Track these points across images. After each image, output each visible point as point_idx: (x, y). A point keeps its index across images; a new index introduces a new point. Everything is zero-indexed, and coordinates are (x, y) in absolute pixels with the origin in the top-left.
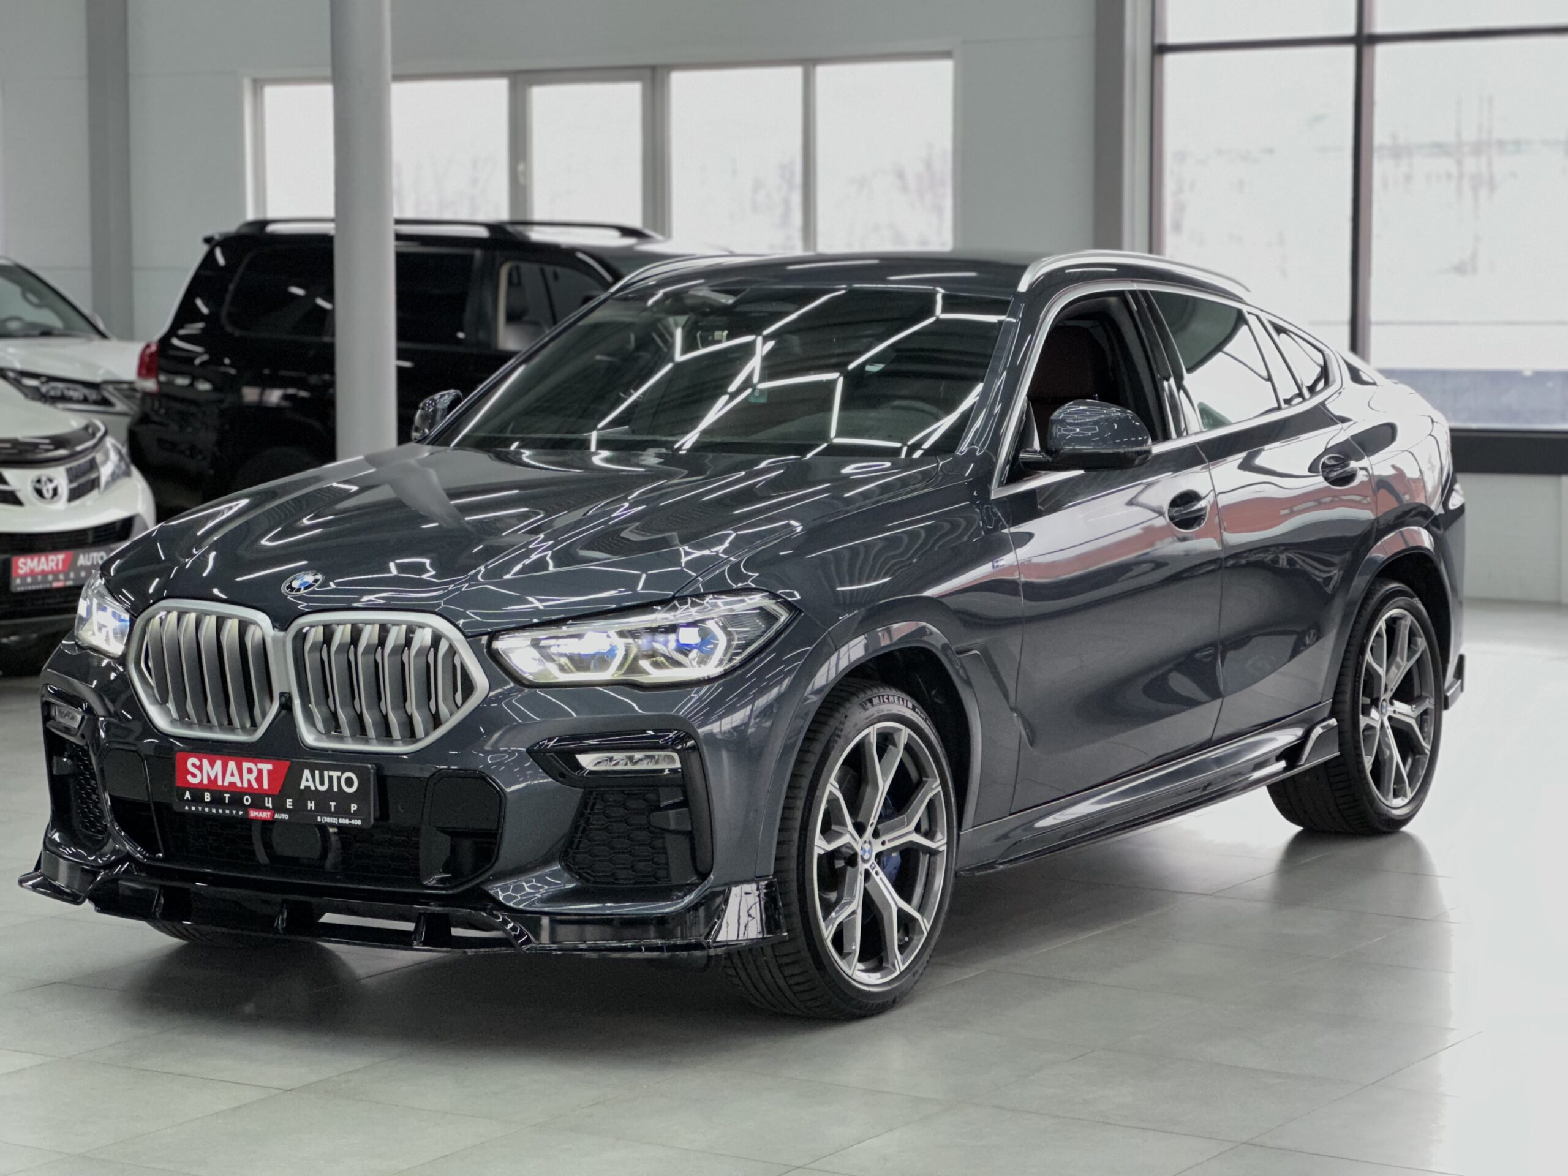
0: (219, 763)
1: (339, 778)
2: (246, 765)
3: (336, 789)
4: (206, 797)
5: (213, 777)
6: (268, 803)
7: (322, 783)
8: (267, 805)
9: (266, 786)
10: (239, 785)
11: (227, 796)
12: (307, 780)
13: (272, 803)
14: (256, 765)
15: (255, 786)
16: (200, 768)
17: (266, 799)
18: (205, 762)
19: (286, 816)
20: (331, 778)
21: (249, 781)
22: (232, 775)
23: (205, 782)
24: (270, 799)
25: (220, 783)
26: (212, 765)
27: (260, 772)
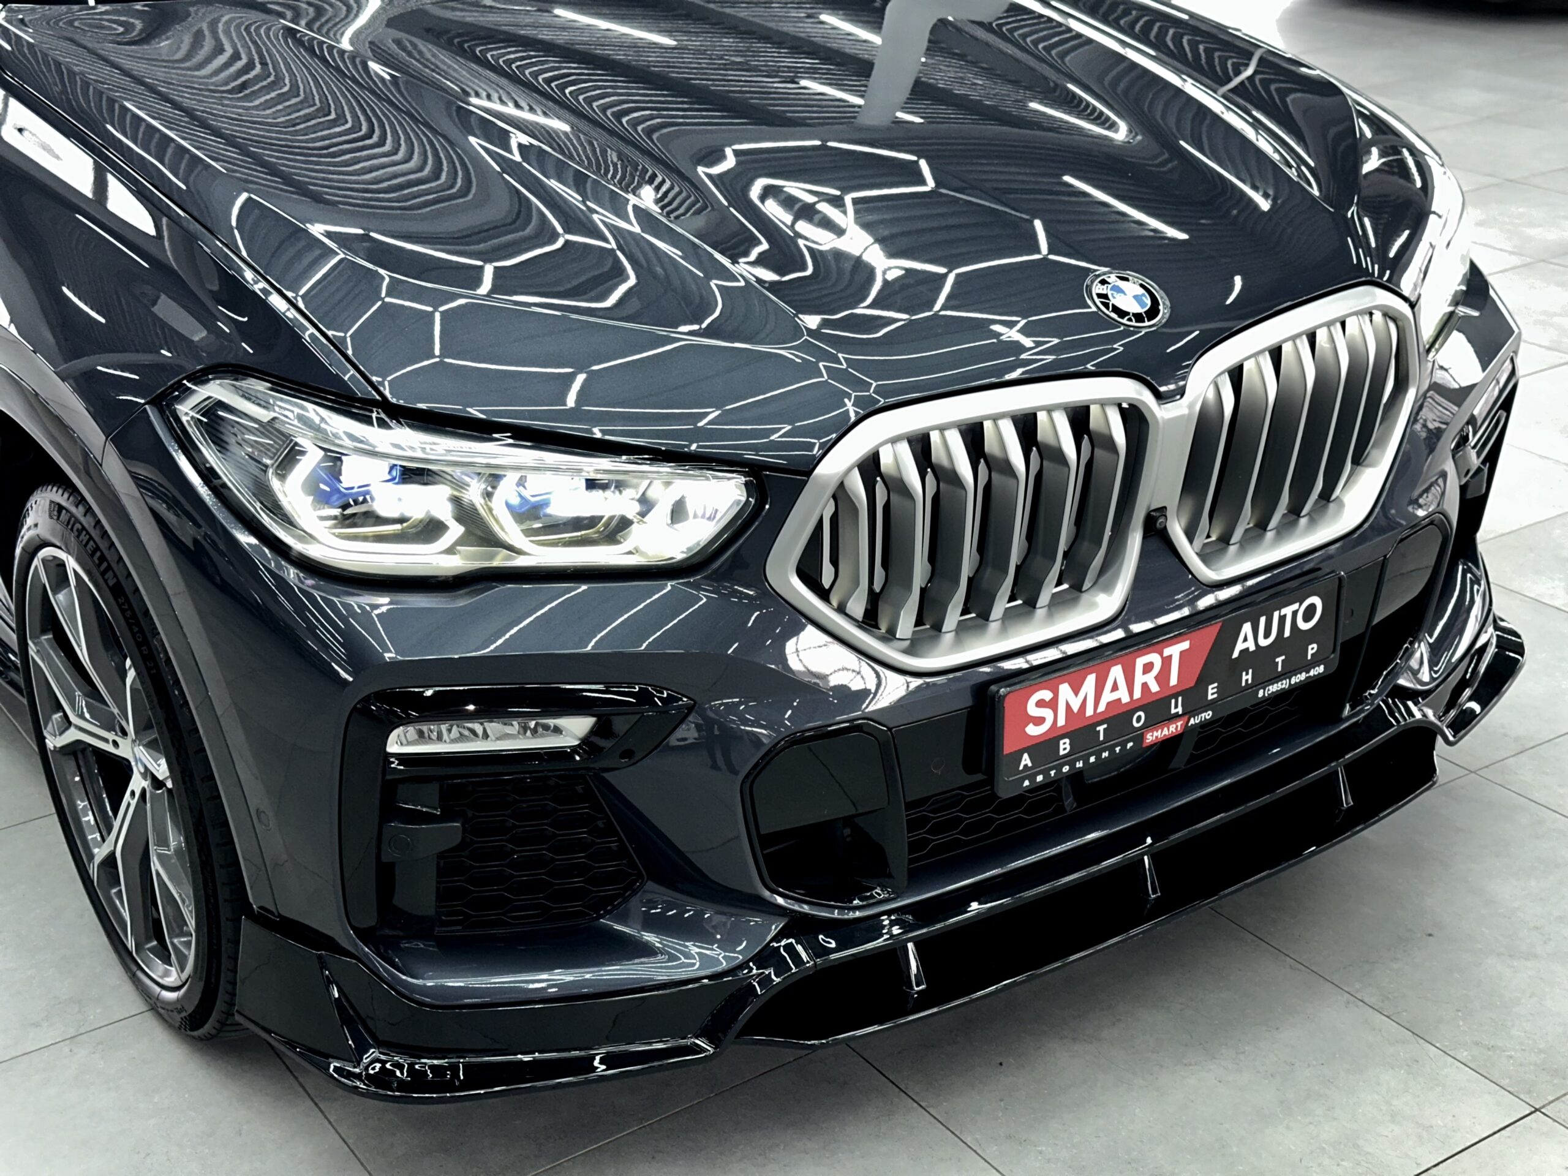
0: (1091, 680)
1: (1295, 613)
2: (1140, 662)
3: (1287, 634)
4: (1062, 747)
5: (1075, 708)
6: (1176, 707)
7: (1267, 635)
8: (1173, 711)
9: (1174, 681)
10: (1125, 699)
11: (1101, 729)
12: (1245, 640)
13: (1182, 706)
14: (1161, 654)
15: (1154, 687)
16: (1053, 705)
17: (1173, 701)
18: (1065, 690)
19: (1208, 715)
20: (1282, 619)
21: (1145, 686)
22: (1115, 688)
23: (1061, 722)
24: (1180, 699)
25: (1089, 712)
26: (1076, 691)
27: (1167, 661)
